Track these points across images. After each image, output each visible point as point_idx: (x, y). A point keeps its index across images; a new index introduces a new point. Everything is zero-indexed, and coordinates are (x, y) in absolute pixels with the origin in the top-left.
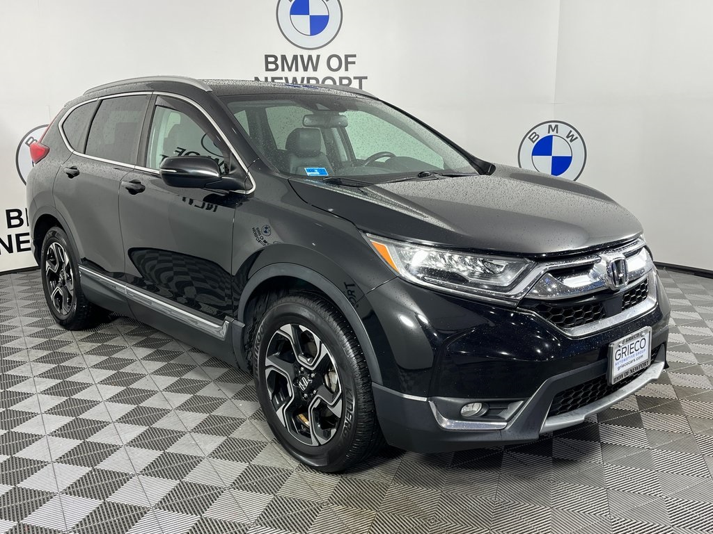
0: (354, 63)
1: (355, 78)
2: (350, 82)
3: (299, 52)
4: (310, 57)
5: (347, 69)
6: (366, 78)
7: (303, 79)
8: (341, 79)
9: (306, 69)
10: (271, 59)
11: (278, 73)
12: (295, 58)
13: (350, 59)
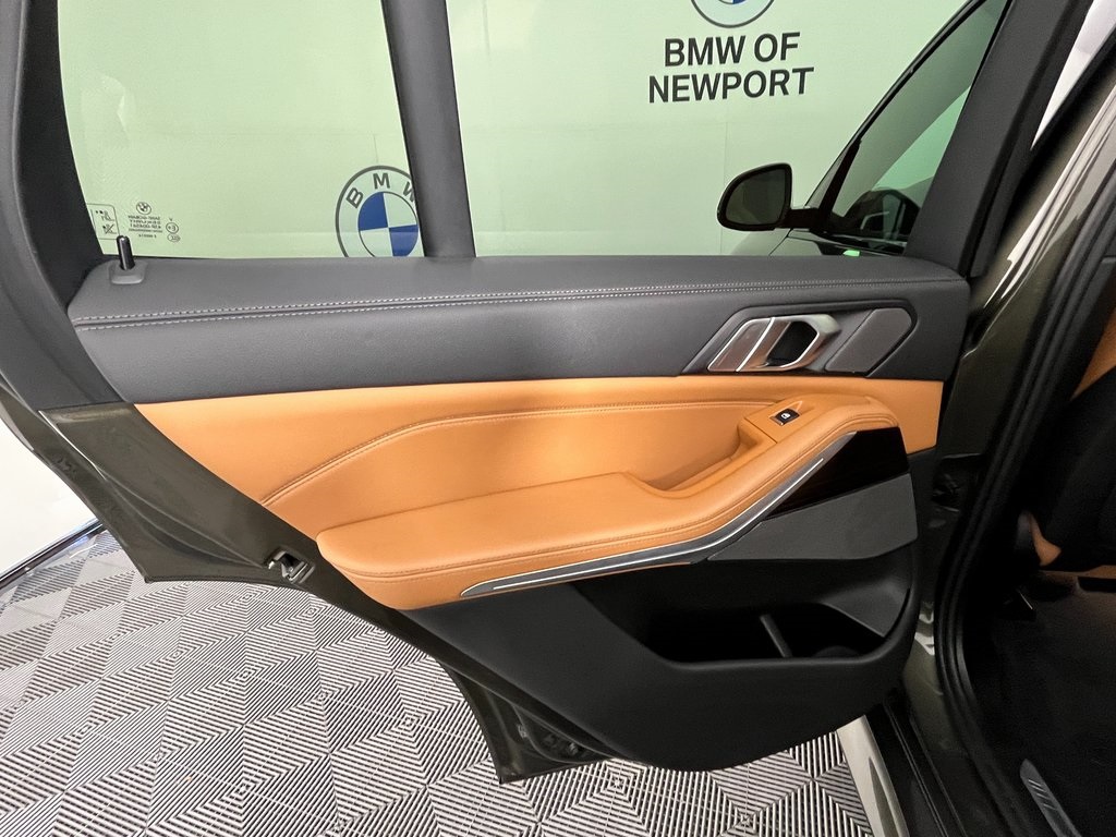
0: (795, 46)
1: (795, 71)
2: (787, 77)
3: (715, 32)
4: (730, 40)
5: (783, 57)
6: (811, 69)
7: (718, 76)
8: (773, 73)
9: (723, 60)
10: (675, 47)
11: (684, 69)
12: (709, 42)
13: (790, 41)
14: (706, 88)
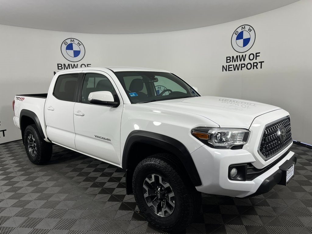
14: (236, 68)
